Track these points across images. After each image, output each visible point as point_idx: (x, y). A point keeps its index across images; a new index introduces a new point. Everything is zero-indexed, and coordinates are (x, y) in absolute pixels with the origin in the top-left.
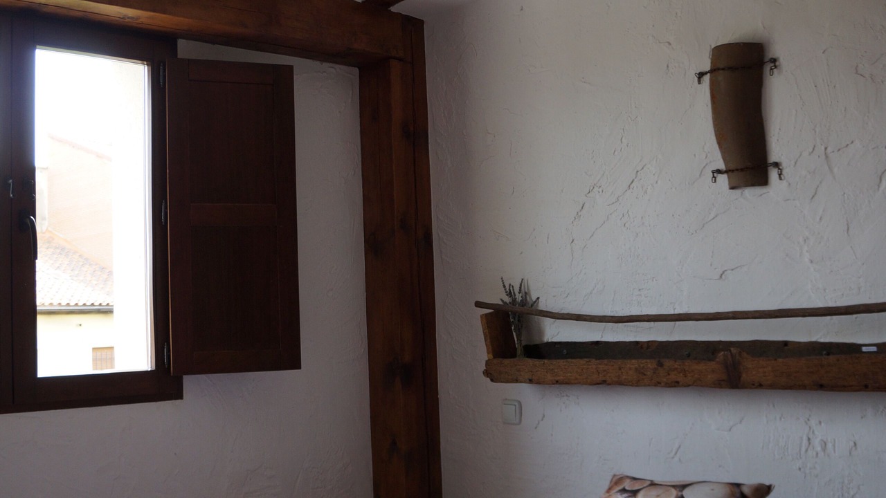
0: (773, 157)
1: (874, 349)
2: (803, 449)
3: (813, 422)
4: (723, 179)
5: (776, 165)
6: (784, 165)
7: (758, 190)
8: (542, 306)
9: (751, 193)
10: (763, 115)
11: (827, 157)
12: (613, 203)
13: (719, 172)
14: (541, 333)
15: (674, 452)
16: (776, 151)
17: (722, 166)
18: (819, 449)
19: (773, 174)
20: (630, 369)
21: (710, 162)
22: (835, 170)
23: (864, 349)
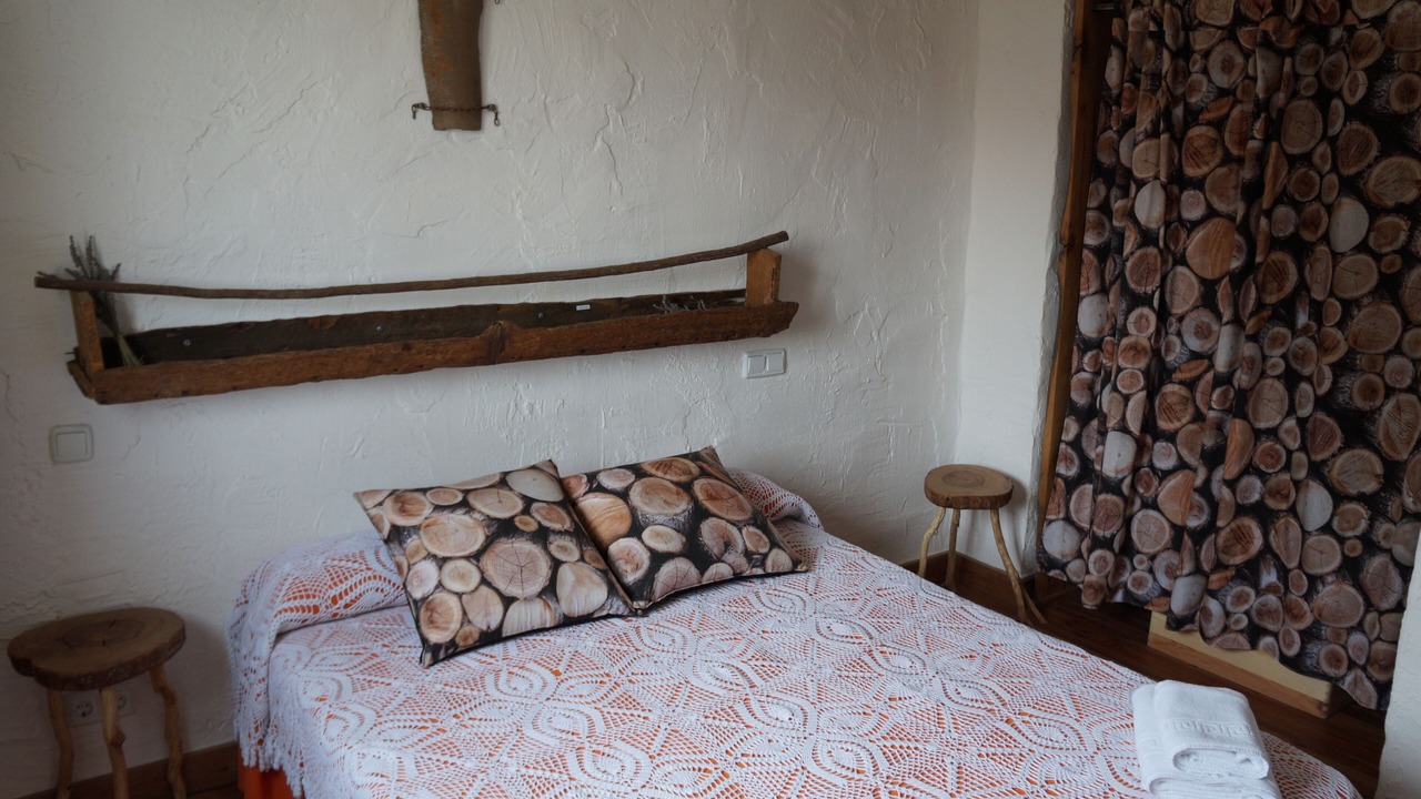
0: (488, 99)
1: (588, 307)
2: (510, 416)
3: (521, 387)
4: (426, 117)
5: (493, 108)
6: (500, 109)
7: (469, 135)
8: (126, 277)
9: (456, 136)
10: (480, 49)
11: (545, 107)
12: (263, 130)
13: (423, 106)
14: (129, 318)
15: (355, 448)
16: (492, 92)
17: (425, 100)
18: (527, 412)
19: (488, 118)
20: (362, 358)
21: (411, 92)
22: (553, 121)
23: (578, 308)
